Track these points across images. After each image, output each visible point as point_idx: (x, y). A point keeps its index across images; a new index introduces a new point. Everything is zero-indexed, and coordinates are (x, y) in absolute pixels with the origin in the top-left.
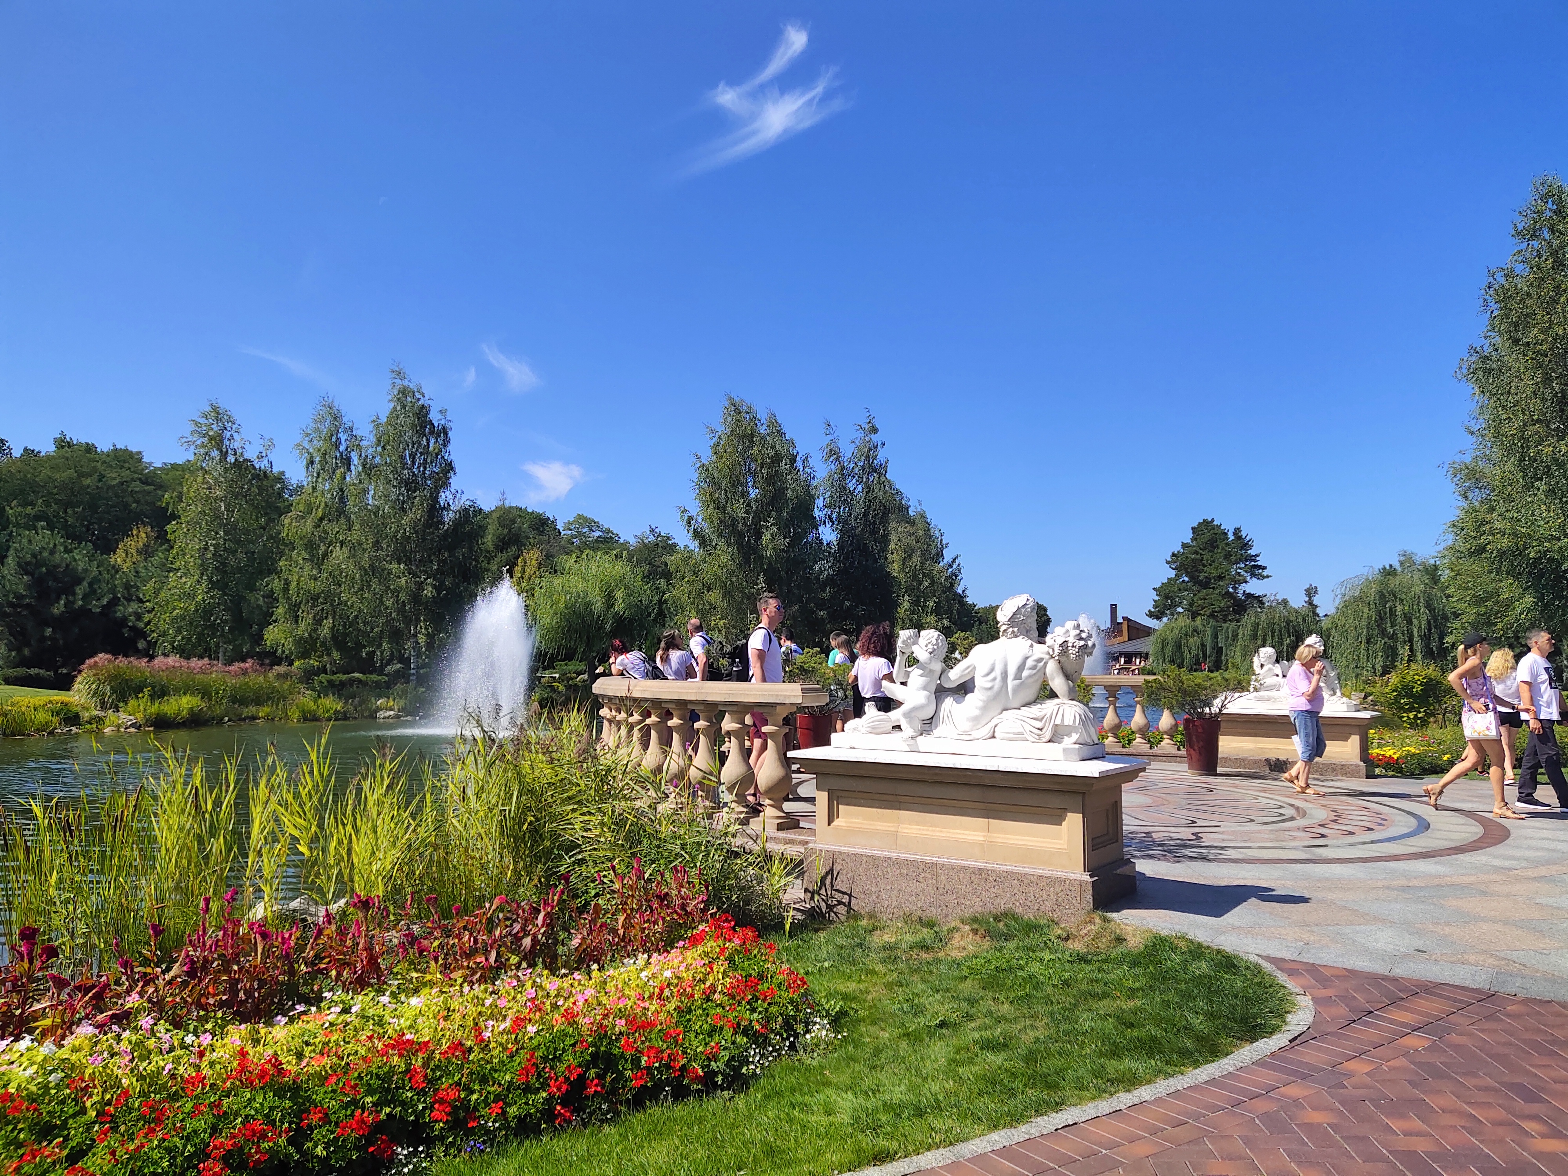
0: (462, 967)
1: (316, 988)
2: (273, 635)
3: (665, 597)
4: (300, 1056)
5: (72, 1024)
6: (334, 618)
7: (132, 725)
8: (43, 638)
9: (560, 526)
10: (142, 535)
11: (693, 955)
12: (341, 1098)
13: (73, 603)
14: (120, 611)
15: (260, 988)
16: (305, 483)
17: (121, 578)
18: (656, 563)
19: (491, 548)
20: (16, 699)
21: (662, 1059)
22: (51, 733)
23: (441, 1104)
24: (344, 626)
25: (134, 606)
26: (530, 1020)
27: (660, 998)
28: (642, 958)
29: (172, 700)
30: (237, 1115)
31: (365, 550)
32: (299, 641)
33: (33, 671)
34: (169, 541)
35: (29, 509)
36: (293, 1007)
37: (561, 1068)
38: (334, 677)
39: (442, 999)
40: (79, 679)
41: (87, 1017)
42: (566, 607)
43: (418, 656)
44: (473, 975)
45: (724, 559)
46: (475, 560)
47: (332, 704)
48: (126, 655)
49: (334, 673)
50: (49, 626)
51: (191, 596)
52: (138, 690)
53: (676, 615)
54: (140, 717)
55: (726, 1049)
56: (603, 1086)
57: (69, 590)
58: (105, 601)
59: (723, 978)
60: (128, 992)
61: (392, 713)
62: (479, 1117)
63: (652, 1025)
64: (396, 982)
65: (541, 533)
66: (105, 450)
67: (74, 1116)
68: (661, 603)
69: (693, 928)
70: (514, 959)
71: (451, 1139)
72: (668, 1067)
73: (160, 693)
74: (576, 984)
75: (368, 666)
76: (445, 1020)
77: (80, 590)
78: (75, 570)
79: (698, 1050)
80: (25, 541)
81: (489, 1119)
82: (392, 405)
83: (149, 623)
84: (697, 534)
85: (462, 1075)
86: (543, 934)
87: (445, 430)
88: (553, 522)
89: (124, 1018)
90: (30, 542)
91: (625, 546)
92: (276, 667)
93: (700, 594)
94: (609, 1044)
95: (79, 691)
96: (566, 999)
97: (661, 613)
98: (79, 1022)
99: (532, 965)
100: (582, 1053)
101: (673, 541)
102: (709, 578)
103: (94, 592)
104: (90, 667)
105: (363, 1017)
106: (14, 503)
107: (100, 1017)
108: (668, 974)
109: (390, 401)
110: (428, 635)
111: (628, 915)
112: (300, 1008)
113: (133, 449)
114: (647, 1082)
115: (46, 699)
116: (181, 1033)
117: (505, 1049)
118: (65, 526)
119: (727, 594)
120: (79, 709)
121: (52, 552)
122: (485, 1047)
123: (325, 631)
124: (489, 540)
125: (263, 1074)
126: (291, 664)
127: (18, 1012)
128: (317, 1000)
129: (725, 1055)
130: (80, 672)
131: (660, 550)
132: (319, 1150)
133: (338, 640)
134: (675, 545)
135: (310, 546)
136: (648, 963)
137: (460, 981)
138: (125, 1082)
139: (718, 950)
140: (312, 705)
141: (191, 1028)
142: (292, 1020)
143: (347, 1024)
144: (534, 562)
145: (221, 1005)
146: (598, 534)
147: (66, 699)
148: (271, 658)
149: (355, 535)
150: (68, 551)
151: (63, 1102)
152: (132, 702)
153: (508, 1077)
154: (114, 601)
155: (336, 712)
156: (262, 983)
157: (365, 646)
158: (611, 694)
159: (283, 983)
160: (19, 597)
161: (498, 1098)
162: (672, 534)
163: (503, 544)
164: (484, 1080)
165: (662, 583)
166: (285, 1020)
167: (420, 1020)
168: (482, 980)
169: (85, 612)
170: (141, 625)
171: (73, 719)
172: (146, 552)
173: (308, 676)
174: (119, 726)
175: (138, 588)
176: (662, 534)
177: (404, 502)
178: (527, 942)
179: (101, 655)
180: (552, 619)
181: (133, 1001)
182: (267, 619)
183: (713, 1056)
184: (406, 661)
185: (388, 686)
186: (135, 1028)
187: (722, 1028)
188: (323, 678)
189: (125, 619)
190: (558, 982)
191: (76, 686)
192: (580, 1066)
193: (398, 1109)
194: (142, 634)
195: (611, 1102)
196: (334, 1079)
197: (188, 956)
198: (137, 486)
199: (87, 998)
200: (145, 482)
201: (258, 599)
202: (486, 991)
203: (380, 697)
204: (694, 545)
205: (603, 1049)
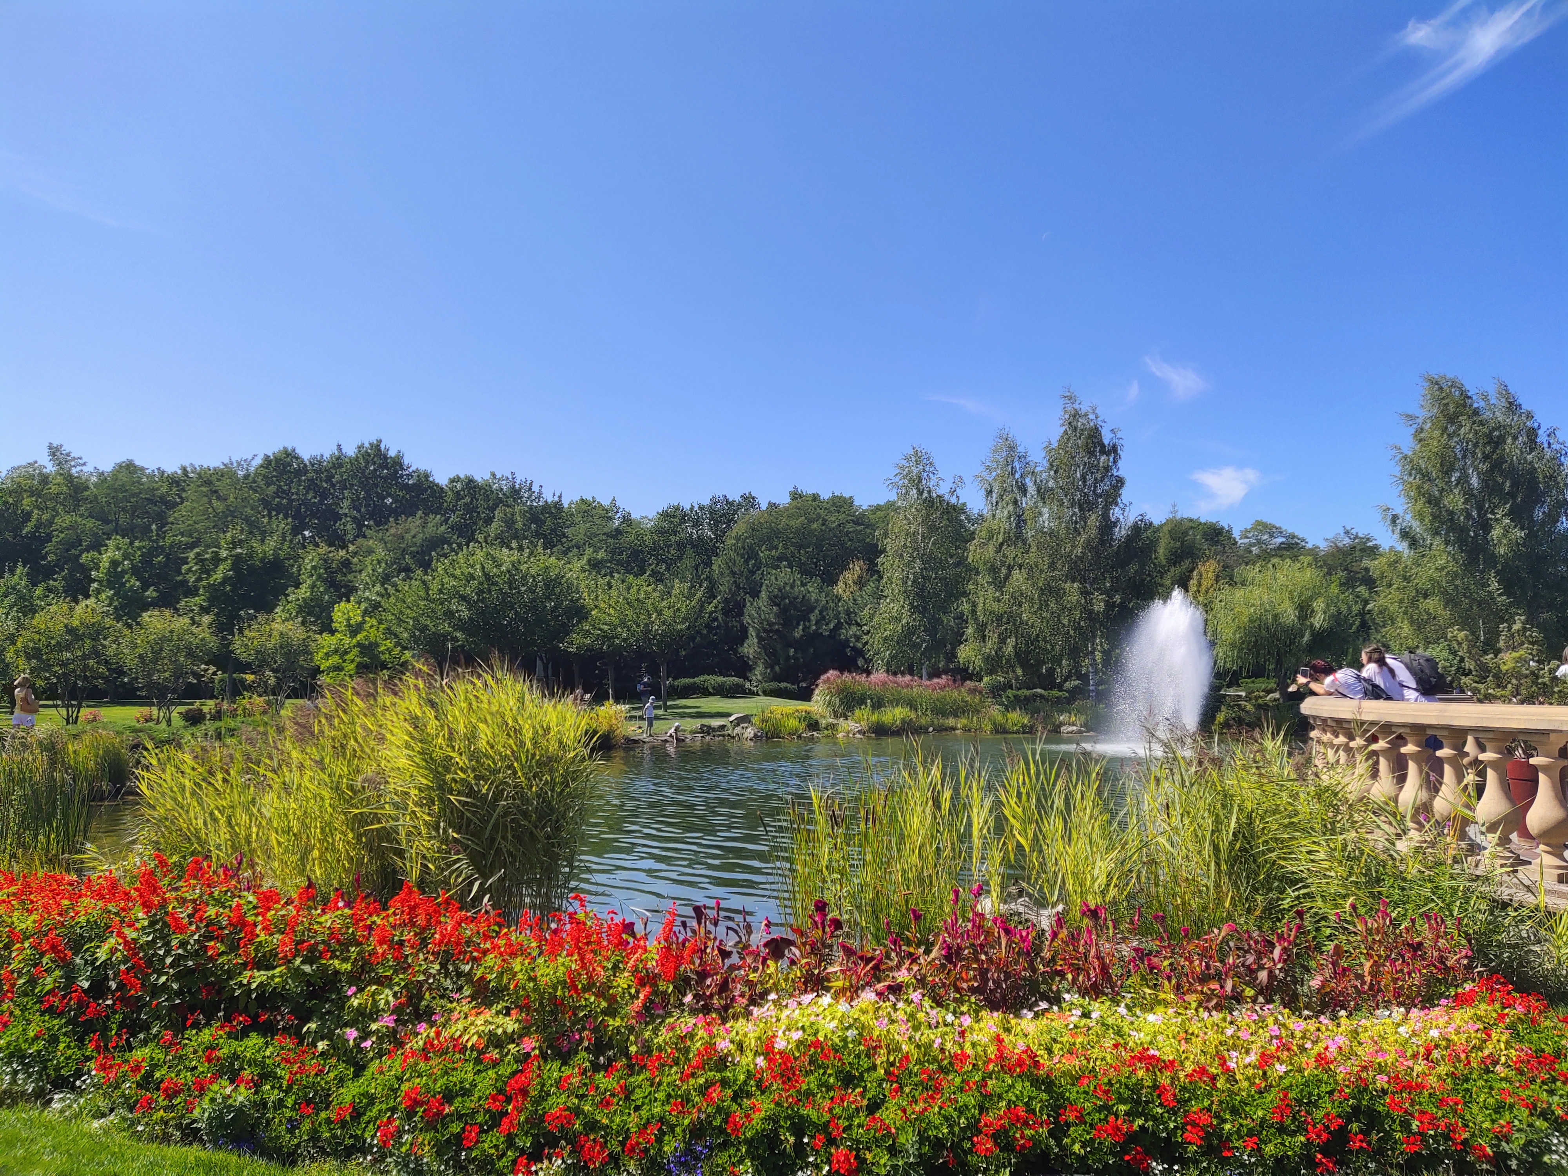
0: (1196, 991)
1: (1054, 988)
2: (966, 653)
3: (1369, 607)
4: (1050, 1051)
5: (858, 989)
6: (1016, 637)
7: (859, 732)
8: (788, 657)
9: (1236, 534)
10: (856, 569)
11: (1462, 1016)
12: (1094, 1100)
13: (809, 628)
14: (843, 634)
15: (1005, 980)
16: (985, 512)
17: (843, 606)
18: (1354, 569)
19: (1164, 562)
20: (773, 708)
21: (1438, 1126)
22: (799, 737)
23: (1193, 1127)
24: (1027, 645)
25: (854, 629)
26: (1278, 1058)
27: (1427, 1059)
28: (1398, 1012)
29: (888, 710)
30: (1000, 1097)
31: (1042, 571)
32: (987, 659)
33: (783, 685)
34: (878, 572)
35: (773, 552)
36: (1036, 1003)
37: (1319, 1114)
38: (1019, 692)
39: (1180, 1020)
40: (817, 692)
41: (867, 984)
42: (1250, 621)
43: (1096, 672)
44: (1209, 1001)
45: (1441, 562)
46: (1149, 575)
47: (1017, 718)
48: (850, 672)
49: (1019, 689)
50: (792, 647)
51: (898, 620)
52: (861, 701)
53: (1384, 626)
54: (864, 725)
55: (1520, 1130)
56: (1369, 1144)
57: (805, 618)
58: (832, 626)
59: (1506, 1049)
60: (898, 967)
61: (1075, 728)
62: (1233, 1148)
63: (1420, 1086)
64: (1129, 996)
65: (1216, 543)
66: (826, 498)
67: (868, 1070)
68: (1362, 614)
69: (1457, 986)
70: (1249, 992)
71: (1205, 1164)
72: (1447, 1138)
73: (878, 704)
74: (1323, 1029)
75: (1049, 682)
76: (1187, 1042)
77: (813, 617)
78: (809, 600)
79: (1484, 1126)
80: (773, 578)
81: (1244, 1152)
82: (1063, 429)
83: (866, 643)
84: (1405, 534)
85: (1212, 1102)
86: (1280, 970)
87: (1114, 449)
88: (1228, 531)
89: (896, 989)
90: (776, 579)
91: (1313, 552)
92: (968, 682)
93: (1414, 602)
94: (1371, 1099)
95: (817, 702)
96: (1315, 1042)
97: (1364, 626)
98: (863, 987)
99: (1269, 1001)
100: (1340, 1103)
101: (1374, 542)
102: (1422, 582)
103: (823, 618)
104: (825, 682)
105: (1103, 1024)
106: (764, 548)
107: (880, 986)
108: (1434, 1033)
109: (1062, 425)
110: (1104, 652)
111: (1376, 962)
112: (1044, 1005)
113: (847, 495)
114: (1421, 1149)
115: (793, 708)
116: (943, 1011)
117: (1252, 1084)
118: (801, 565)
119: (1450, 601)
120: (817, 717)
121: (792, 587)
122: (1232, 1079)
123: (1009, 649)
124: (1161, 553)
125: (1020, 1063)
126: (981, 680)
127: (816, 972)
128: (1056, 1000)
129: (1521, 1139)
130: (817, 685)
131: (1358, 553)
132: (1076, 1147)
133: (1022, 657)
134: (1376, 547)
135: (993, 570)
136: (1406, 1018)
137: (1194, 1005)
138: (905, 1048)
139: (1494, 1015)
140: (999, 718)
141: (952, 1008)
142: (1036, 1016)
143: (1089, 1029)
144: (1210, 574)
145: (973, 990)
146: (1281, 540)
147: (808, 708)
148: (963, 674)
149: (1032, 557)
150: (803, 585)
151: (858, 1056)
152: (857, 712)
153: (1260, 1113)
154: (839, 626)
155: (1024, 726)
156: (1008, 976)
157: (1045, 663)
158: (1325, 715)
159: (1025, 979)
160: (771, 624)
161: (1251, 1133)
162: (1373, 534)
163: (1176, 558)
164: (1235, 1111)
165: (1362, 590)
166: (1030, 1015)
167: (1160, 1038)
168: (1219, 1007)
169: (817, 635)
170: (860, 645)
171: (814, 725)
172: (860, 583)
173: (996, 691)
174: (848, 732)
175: (856, 614)
176: (1360, 535)
177: (1076, 522)
178: (1263, 975)
179: (831, 672)
180: (1234, 634)
181: (903, 976)
182: (958, 639)
183: (1505, 1137)
184: (1084, 678)
185: (1070, 701)
186: (907, 1000)
187: (1511, 1107)
188: (1010, 693)
189: (847, 641)
190: (1303, 1024)
191: (815, 698)
192: (1339, 1116)
193: (1151, 1123)
194: (860, 653)
195: (1378, 1162)
196: (1086, 1081)
197: (945, 941)
198: (850, 527)
199: (868, 968)
200: (856, 523)
201: (949, 621)
202: (1224, 1020)
203: (1062, 712)
204: (1403, 547)
205: (1364, 1103)
